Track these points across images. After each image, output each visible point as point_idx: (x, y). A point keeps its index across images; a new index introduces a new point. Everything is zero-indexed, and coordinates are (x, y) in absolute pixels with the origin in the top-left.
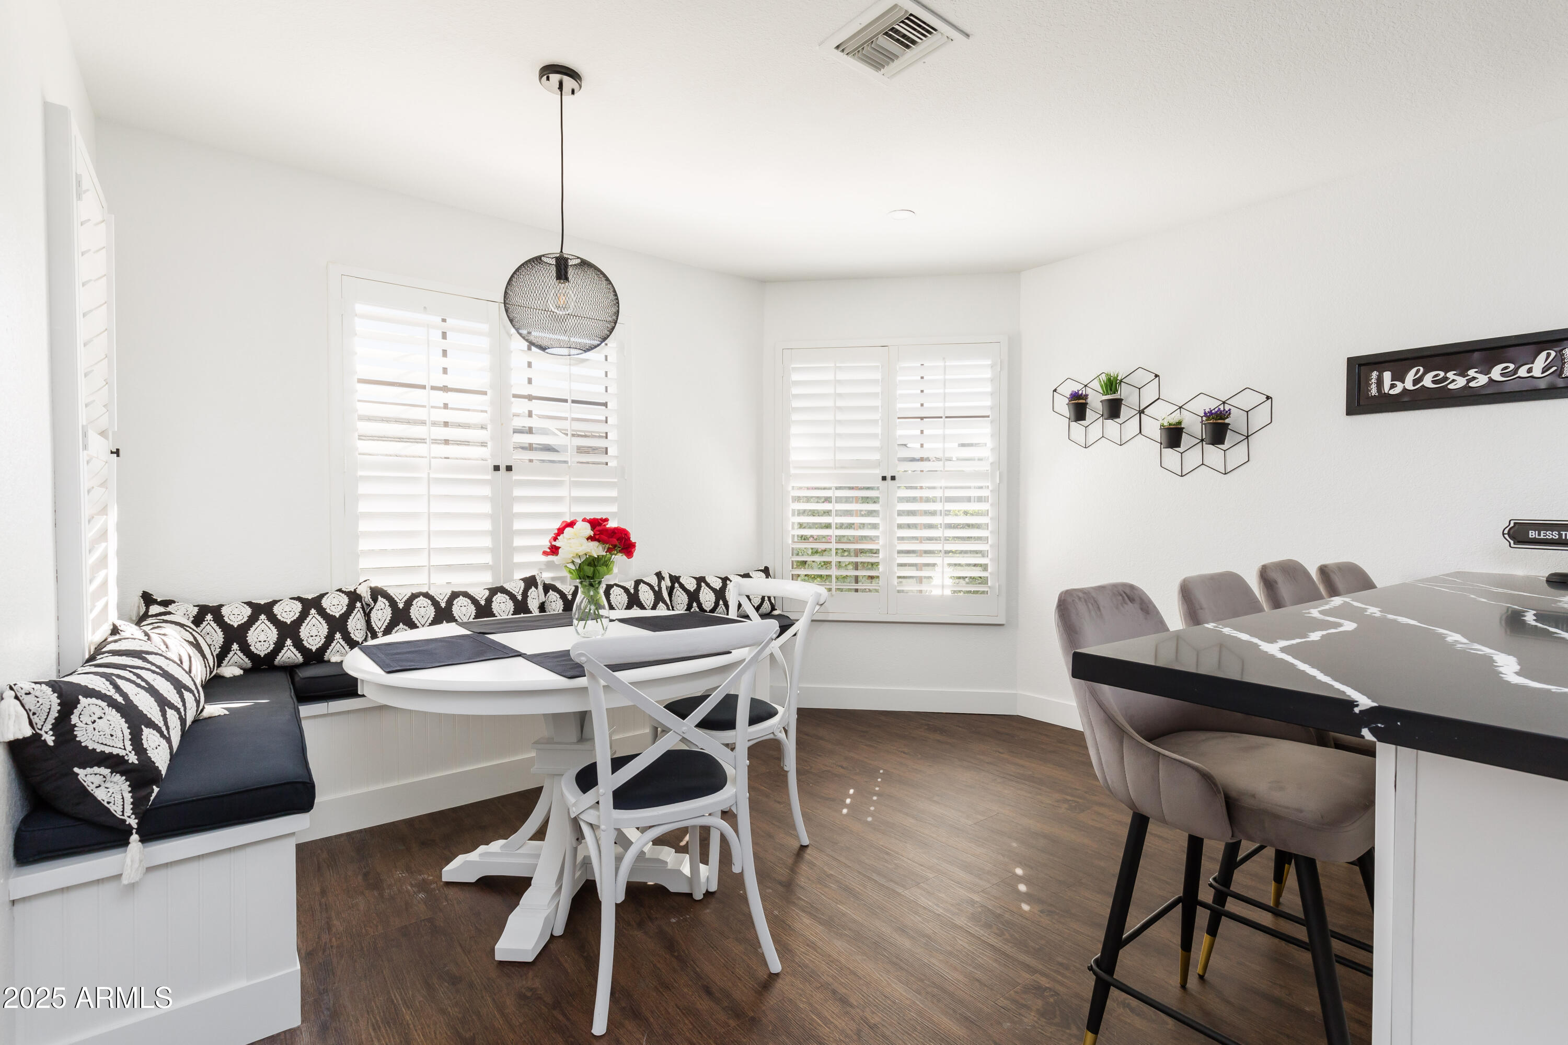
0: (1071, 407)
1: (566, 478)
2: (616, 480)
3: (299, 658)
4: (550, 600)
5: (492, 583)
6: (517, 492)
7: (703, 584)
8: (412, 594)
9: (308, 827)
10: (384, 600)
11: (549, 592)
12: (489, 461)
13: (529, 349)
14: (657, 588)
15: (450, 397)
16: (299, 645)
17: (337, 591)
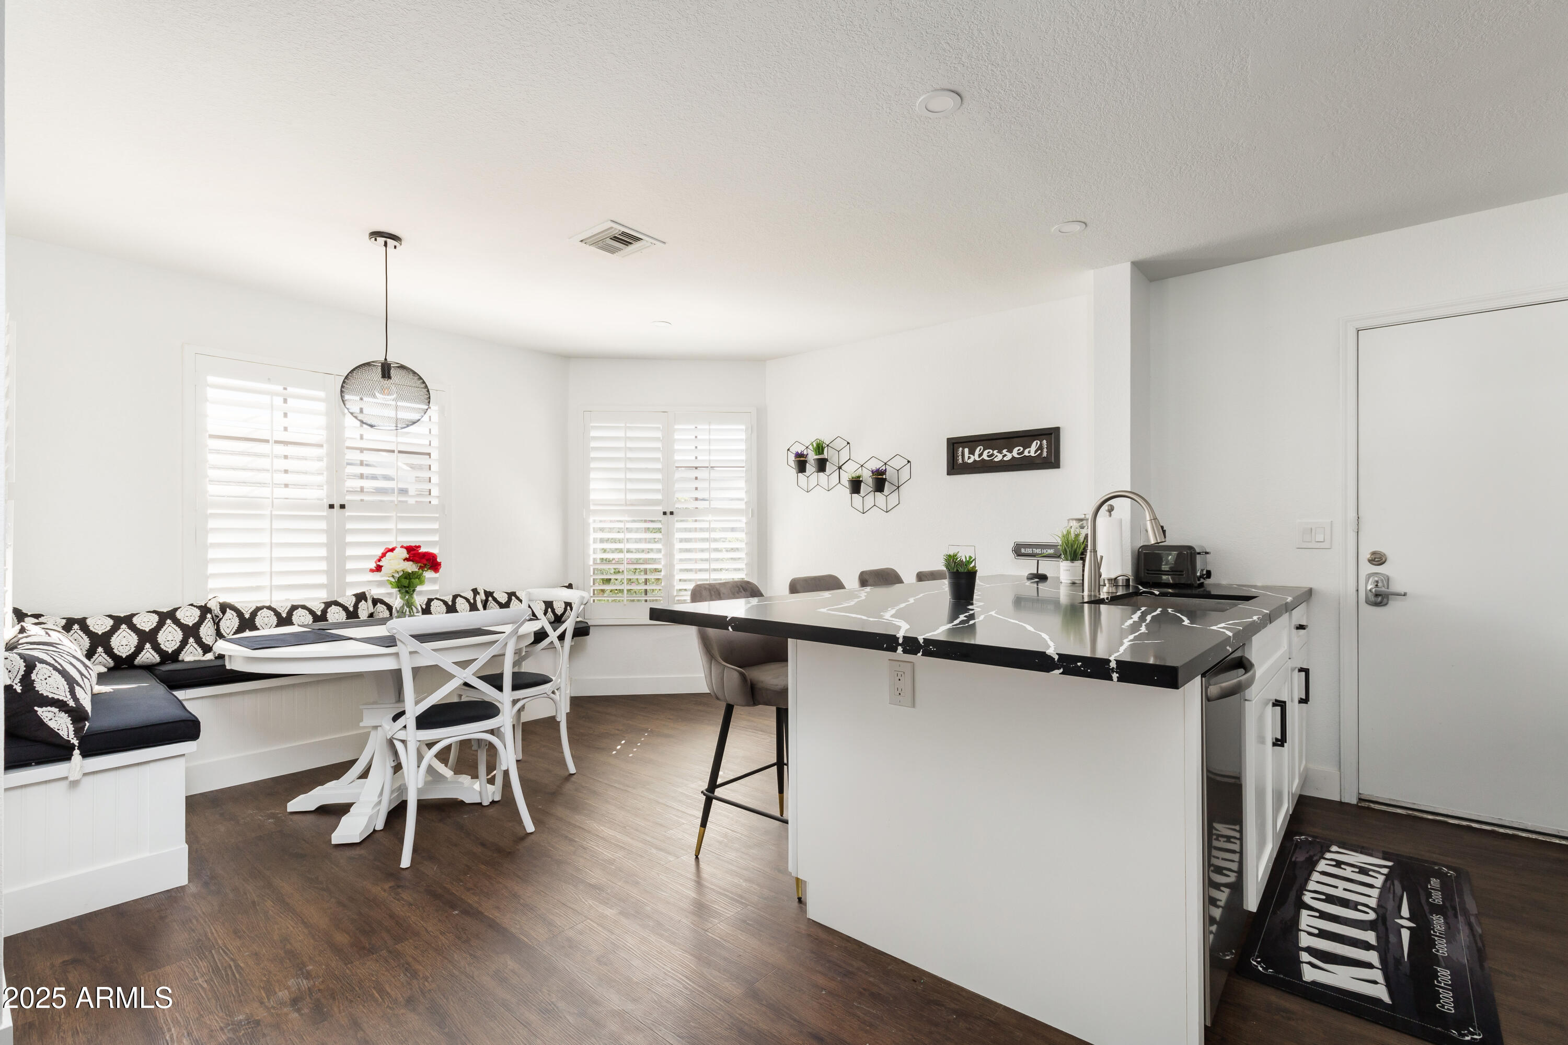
0: (796, 463)
1: (393, 514)
2: (438, 515)
3: (157, 659)
4: (378, 610)
5: (327, 598)
6: (349, 526)
7: (513, 598)
8: (257, 607)
9: (195, 750)
10: (233, 612)
11: (377, 604)
12: (325, 500)
13: (361, 426)
14: (472, 601)
15: (290, 450)
16: (156, 647)
17: (189, 605)
